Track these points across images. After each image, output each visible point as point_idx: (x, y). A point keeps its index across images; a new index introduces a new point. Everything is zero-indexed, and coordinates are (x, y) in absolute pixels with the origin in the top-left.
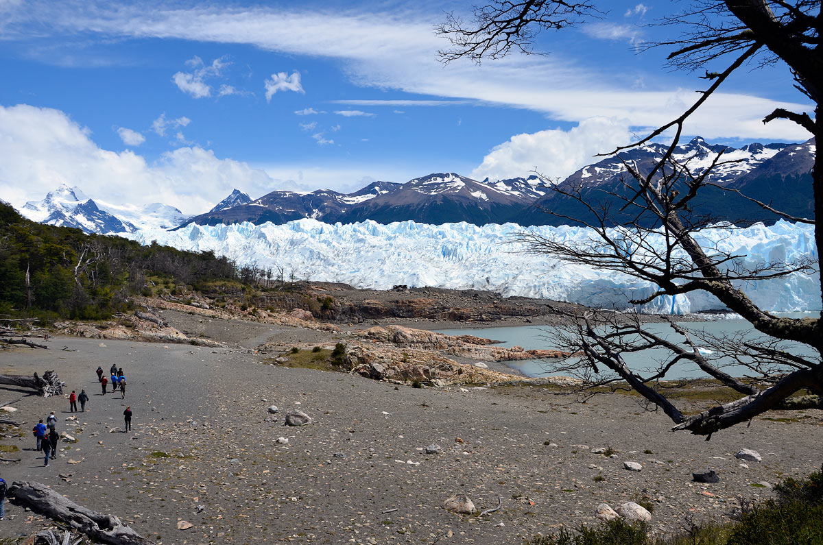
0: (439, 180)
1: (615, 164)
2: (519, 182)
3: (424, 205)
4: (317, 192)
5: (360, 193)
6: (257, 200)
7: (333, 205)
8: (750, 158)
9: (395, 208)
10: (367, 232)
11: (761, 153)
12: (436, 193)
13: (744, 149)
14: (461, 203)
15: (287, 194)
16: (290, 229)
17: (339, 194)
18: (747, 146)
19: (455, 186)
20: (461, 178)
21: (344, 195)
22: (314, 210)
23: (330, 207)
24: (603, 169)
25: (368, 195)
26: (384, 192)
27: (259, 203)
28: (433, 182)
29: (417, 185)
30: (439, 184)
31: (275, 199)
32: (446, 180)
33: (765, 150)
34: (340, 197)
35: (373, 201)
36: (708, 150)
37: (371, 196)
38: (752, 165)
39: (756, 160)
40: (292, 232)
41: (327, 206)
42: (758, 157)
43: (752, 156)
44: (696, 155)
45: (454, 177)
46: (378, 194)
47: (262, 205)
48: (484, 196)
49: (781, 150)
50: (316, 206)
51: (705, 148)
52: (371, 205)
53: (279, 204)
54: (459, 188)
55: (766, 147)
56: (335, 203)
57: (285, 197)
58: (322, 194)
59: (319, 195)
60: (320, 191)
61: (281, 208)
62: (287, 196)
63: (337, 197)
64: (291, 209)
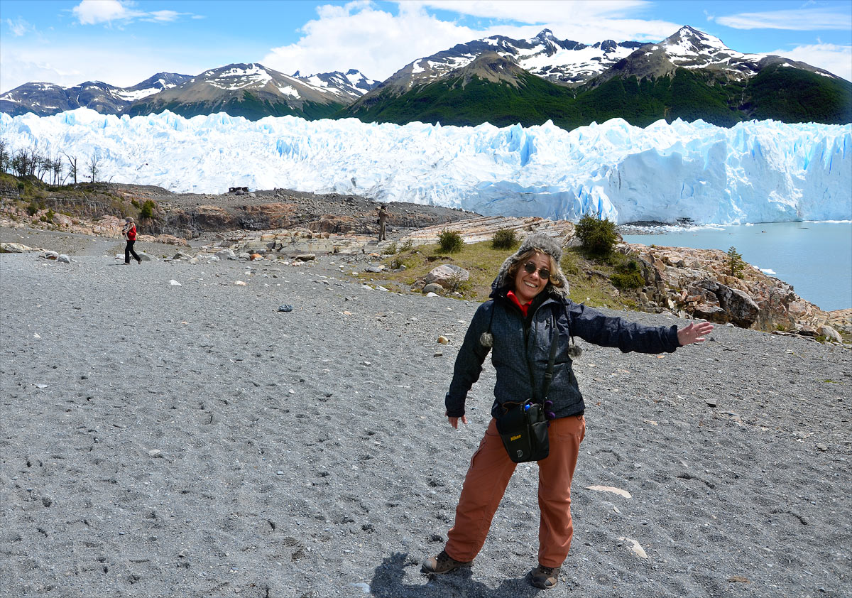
0: (240, 72)
1: (451, 58)
2: (337, 77)
3: (222, 103)
4: (84, 85)
5: (141, 86)
6: (6, 93)
7: (106, 101)
8: (602, 57)
9: (185, 106)
10: (168, 126)
11: (614, 51)
12: (236, 88)
13: (596, 46)
14: (267, 102)
15: (46, 86)
16: (62, 122)
17: (113, 88)
18: (599, 43)
19: (260, 79)
20: (266, 70)
21: (120, 89)
23: (103, 104)
24: (437, 63)
25: (150, 89)
26: (171, 86)
27: (9, 98)
28: (232, 74)
29: (212, 78)
30: (239, 77)
31: (30, 92)
32: (249, 72)
33: (619, 49)
34: (115, 91)
35: (157, 97)
36: (558, 47)
37: (154, 91)
38: (604, 65)
39: (609, 60)
40: (65, 126)
41: (98, 103)
42: (611, 56)
43: (604, 55)
44: (544, 52)
45: (258, 68)
46: (164, 89)
47: (12, 100)
48: (295, 93)
49: (636, 49)
50: (85, 102)
51: (553, 43)
52: (155, 101)
53: (36, 98)
54: (265, 82)
55: (620, 45)
56: (108, 99)
57: (43, 89)
58: (92, 87)
59: (87, 89)
60: (89, 84)
61: (38, 104)
62: (46, 89)
63: (111, 91)
64: (52, 106)
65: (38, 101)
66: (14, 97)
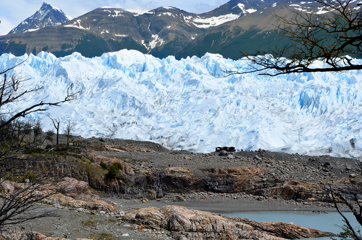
4: (157, 11)
5: (218, 12)
6: (75, 20)
7: (179, 29)
9: (264, 34)
12: (324, 12)
15: (117, 12)
17: (187, 14)
21: (194, 16)
22: (153, 36)
23: (176, 32)
25: (228, 15)
26: (251, 11)
27: (77, 24)
31: (99, 18)
34: (190, 17)
35: (234, 25)
37: (232, 17)
41: (171, 31)
46: (243, 14)
47: (81, 27)
50: (157, 30)
52: (231, 29)
53: (106, 26)
56: (182, 27)
57: (113, 16)
58: (164, 14)
59: (160, 15)
60: (162, 10)
61: (107, 32)
62: (117, 15)
63: (184, 18)
64: (122, 34)
65: (107, 28)
66: (82, 24)
